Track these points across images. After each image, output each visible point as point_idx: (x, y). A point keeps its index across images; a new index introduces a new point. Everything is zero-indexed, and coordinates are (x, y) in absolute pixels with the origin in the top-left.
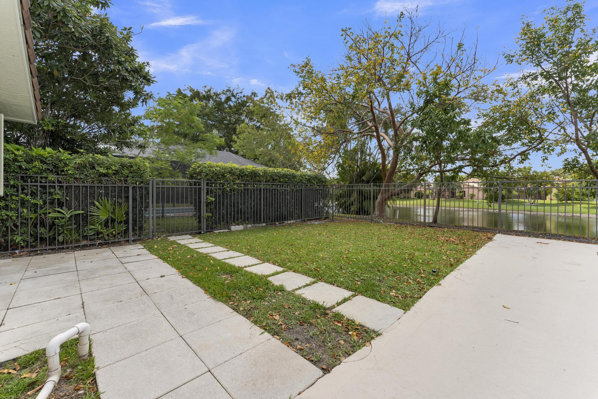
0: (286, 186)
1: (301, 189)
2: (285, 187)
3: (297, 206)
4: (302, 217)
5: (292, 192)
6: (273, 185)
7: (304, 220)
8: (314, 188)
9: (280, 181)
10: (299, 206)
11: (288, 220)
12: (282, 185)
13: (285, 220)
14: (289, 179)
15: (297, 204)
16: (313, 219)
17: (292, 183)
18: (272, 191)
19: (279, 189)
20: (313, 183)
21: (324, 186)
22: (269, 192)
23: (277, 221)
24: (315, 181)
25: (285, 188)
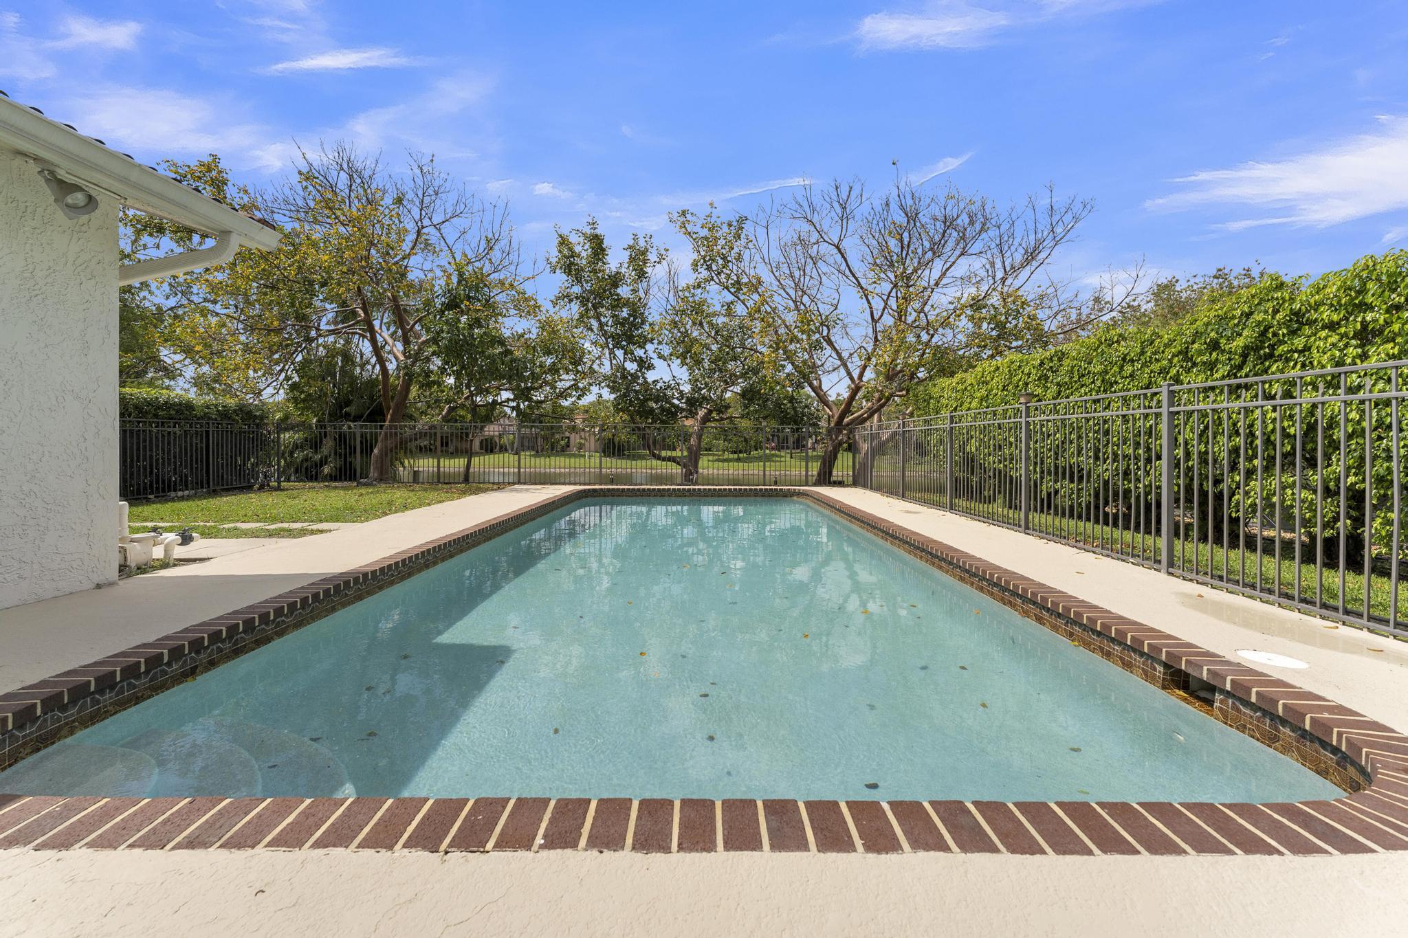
0: (172, 425)
1: (207, 432)
2: (169, 427)
3: (197, 463)
4: (208, 483)
5: (186, 437)
6: (139, 422)
7: (214, 491)
8: (236, 429)
9: (156, 416)
10: (202, 464)
11: (175, 490)
12: (163, 423)
13: (169, 490)
14: (177, 411)
15: (197, 460)
16: (235, 489)
17: (186, 418)
18: (138, 436)
19: (154, 430)
20: (234, 420)
21: (258, 425)
22: (132, 437)
23: (152, 493)
24: (237, 415)
25: (169, 429)
